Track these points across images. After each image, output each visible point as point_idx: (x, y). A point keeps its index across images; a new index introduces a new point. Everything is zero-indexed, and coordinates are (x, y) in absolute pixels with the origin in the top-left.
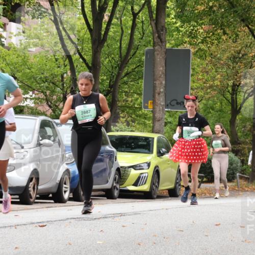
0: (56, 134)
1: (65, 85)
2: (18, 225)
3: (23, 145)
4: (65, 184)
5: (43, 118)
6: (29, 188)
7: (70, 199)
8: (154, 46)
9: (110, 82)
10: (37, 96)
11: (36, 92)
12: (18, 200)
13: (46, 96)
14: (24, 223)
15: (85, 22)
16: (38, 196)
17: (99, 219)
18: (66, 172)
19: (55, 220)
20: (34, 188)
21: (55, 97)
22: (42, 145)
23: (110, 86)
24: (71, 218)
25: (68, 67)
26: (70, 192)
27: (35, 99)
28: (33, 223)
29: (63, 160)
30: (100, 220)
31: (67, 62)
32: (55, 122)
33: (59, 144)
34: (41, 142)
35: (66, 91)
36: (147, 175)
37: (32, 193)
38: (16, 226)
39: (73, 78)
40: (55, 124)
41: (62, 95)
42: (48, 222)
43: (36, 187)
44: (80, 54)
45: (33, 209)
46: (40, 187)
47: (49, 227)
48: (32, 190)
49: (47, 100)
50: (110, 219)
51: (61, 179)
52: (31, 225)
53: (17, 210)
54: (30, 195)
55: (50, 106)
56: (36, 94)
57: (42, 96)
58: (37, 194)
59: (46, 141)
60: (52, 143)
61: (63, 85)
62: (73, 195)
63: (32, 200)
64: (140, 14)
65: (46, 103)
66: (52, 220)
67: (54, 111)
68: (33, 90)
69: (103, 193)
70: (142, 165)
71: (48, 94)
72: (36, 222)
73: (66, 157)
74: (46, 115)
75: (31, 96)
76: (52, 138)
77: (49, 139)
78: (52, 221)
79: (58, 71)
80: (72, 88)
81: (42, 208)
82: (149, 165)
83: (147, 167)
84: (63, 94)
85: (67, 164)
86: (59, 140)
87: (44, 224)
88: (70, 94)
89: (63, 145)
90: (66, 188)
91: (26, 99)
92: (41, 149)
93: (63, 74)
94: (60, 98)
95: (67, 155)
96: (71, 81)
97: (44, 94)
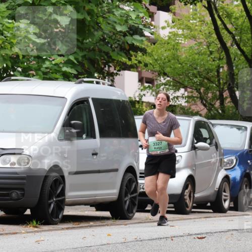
0: (212, 136)
1: (221, 82)
2: (174, 237)
4: (225, 192)
5: (197, 118)
6: (184, 196)
7: (230, 209)
10: (190, 94)
11: (189, 90)
12: (174, 209)
13: (200, 93)
14: (181, 235)
15: (243, 9)
16: (194, 205)
18: (226, 179)
19: (215, 231)
20: (190, 196)
21: (210, 95)
22: (197, 148)
24: (233, 230)
25: (225, 61)
26: (231, 201)
27: (188, 97)
28: (191, 235)
29: (221, 166)
32: (211, 123)
33: (217, 146)
34: (197, 145)
35: (223, 88)
37: (188, 201)
38: (172, 238)
39: (231, 73)
40: (211, 126)
41: (218, 93)
42: (207, 233)
43: (192, 195)
44: (238, 46)
45: (191, 219)
46: (196, 195)
47: (209, 239)
48: (188, 198)
49: (202, 99)
51: (220, 186)
52: (189, 237)
54: (186, 203)
55: (205, 105)
56: (188, 92)
57: (196, 94)
58: (193, 203)
59: (201, 144)
60: (208, 146)
61: (219, 81)
62: (234, 205)
63: (188, 209)
65: (200, 102)
66: (212, 231)
67: (209, 110)
68: (185, 88)
71: (202, 91)
72: (194, 233)
73: (224, 162)
74: (201, 115)
75: (183, 94)
76: (208, 141)
77: (205, 142)
78: (212, 233)
79: (213, 65)
80: (230, 84)
81: (200, 218)
84: (219, 91)
85: (226, 170)
86: (216, 143)
87: (204, 236)
88: (227, 91)
89: (221, 148)
90: (225, 196)
91: (177, 97)
92: (196, 153)
93: (219, 69)
94: (216, 95)
95: (225, 160)
96: (228, 77)
97: (197, 92)
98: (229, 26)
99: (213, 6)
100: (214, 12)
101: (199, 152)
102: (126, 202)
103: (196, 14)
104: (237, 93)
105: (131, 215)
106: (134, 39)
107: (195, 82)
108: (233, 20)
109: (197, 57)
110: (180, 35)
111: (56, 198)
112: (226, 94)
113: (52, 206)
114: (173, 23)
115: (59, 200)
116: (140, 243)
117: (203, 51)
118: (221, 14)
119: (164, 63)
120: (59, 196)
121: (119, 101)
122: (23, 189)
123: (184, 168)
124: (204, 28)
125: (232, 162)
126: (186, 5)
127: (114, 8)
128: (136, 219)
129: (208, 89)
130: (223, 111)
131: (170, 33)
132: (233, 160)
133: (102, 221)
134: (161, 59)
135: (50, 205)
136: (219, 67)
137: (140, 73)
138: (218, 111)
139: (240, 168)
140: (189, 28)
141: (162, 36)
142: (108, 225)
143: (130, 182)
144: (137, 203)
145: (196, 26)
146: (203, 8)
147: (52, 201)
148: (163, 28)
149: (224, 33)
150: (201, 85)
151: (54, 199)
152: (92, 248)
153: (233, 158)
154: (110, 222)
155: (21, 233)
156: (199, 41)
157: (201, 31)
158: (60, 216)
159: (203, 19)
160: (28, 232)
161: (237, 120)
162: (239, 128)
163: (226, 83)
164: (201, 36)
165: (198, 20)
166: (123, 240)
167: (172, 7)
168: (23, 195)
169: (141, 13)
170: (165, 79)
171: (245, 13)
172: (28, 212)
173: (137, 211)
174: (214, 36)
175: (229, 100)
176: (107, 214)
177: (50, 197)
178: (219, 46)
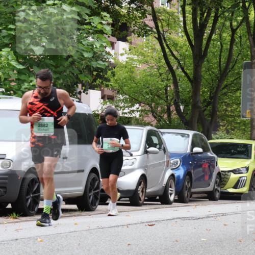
0: (161, 142)
1: (169, 98)
2: (129, 225)
3: (132, 153)
4: (171, 187)
5: (149, 128)
6: (138, 191)
7: (175, 201)
8: (252, 59)
9: (210, 94)
10: (143, 108)
11: (142, 105)
12: (129, 202)
13: (151, 107)
14: (135, 223)
15: (187, 39)
16: (146, 198)
17: (202, 218)
18: (172, 177)
19: (162, 219)
20: (142, 191)
21: (159, 109)
22: (148, 152)
23: (211, 98)
24: (177, 218)
25: (171, 81)
26: (175, 195)
27: (142, 111)
28: (143, 223)
29: (168, 166)
30: (204, 219)
31: (170, 76)
32: (160, 132)
33: (165, 150)
34: (148, 150)
35: (170, 103)
36: (246, 178)
37: (141, 195)
38: (128, 226)
39: (176, 91)
40: (160, 134)
41: (166, 107)
42: (156, 221)
43: (144, 190)
44: (183, 69)
45: (143, 210)
46: (148, 191)
47: (157, 226)
48: (141, 193)
49: (153, 112)
50: (212, 219)
51: (167, 183)
52: (141, 224)
53: (128, 211)
54: (140, 197)
55: (155, 117)
56: (142, 107)
57: (148, 108)
59: (152, 149)
60: (158, 150)
61: (167, 97)
62: (178, 198)
63: (141, 202)
64: (238, 30)
65: (151, 114)
66: (160, 220)
67: (159, 121)
68: (140, 103)
69: (206, 195)
70: (241, 169)
71: (153, 105)
72: (145, 221)
74: (152, 125)
75: (138, 108)
76: (158, 146)
77: (155, 147)
79: (162, 85)
80: (175, 100)
81: (151, 209)
82: (247, 169)
83: (246, 172)
84: (167, 106)
85: (172, 169)
86: (164, 148)
87: (153, 223)
88: (173, 106)
89: (168, 152)
90: (171, 191)
91: (133, 111)
92: (148, 156)
93: (167, 88)
94: (164, 109)
95: (172, 162)
96: (174, 94)
97: (149, 106)
98: (175, 53)
99: (162, 37)
100: (163, 42)
101: (150, 155)
102: (90, 197)
103: (148, 43)
104: (182, 107)
105: (94, 207)
106: (98, 64)
107: (147, 98)
108: (178, 48)
109: (149, 78)
110: (136, 60)
111: (32, 194)
112: (173, 108)
113: (29, 201)
114: (130, 50)
115: (35, 196)
116: (101, 230)
117: (154, 73)
118: (168, 43)
119: (122, 83)
120: (35, 193)
121: (85, 114)
122: (5, 188)
123: (138, 168)
124: (155, 54)
125: (177, 163)
126: (139, 36)
127: (82, 39)
128: (98, 210)
129: (157, 104)
130: (170, 122)
131: (127, 58)
132: (177, 161)
133: (71, 213)
134: (120, 80)
135: (28, 200)
136: (167, 86)
137: (103, 91)
138: (166, 122)
139: (183, 168)
140: (142, 54)
141: (121, 61)
142: (75, 216)
143: (94, 180)
144: (99, 197)
145: (149, 53)
146: (154, 39)
147: (29, 197)
148: (122, 55)
149: (171, 59)
150: (152, 100)
151: (31, 195)
152: (62, 234)
153: (178, 160)
154: (76, 213)
155: (3, 223)
156: (151, 65)
157: (152, 57)
158: (36, 209)
159: (154, 47)
160: (9, 223)
161: (181, 129)
162: (183, 135)
163: (172, 99)
164: (153, 62)
165: (150, 48)
166: (87, 228)
167: (128, 38)
168: (5, 192)
169: (104, 42)
170: (123, 96)
171: (188, 42)
172: (9, 206)
173: (99, 204)
174: (163, 61)
175: (175, 112)
176: (75, 207)
177: (28, 194)
178: (167, 69)
